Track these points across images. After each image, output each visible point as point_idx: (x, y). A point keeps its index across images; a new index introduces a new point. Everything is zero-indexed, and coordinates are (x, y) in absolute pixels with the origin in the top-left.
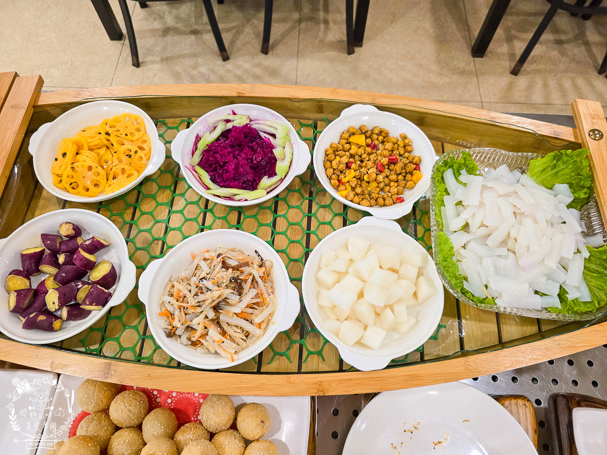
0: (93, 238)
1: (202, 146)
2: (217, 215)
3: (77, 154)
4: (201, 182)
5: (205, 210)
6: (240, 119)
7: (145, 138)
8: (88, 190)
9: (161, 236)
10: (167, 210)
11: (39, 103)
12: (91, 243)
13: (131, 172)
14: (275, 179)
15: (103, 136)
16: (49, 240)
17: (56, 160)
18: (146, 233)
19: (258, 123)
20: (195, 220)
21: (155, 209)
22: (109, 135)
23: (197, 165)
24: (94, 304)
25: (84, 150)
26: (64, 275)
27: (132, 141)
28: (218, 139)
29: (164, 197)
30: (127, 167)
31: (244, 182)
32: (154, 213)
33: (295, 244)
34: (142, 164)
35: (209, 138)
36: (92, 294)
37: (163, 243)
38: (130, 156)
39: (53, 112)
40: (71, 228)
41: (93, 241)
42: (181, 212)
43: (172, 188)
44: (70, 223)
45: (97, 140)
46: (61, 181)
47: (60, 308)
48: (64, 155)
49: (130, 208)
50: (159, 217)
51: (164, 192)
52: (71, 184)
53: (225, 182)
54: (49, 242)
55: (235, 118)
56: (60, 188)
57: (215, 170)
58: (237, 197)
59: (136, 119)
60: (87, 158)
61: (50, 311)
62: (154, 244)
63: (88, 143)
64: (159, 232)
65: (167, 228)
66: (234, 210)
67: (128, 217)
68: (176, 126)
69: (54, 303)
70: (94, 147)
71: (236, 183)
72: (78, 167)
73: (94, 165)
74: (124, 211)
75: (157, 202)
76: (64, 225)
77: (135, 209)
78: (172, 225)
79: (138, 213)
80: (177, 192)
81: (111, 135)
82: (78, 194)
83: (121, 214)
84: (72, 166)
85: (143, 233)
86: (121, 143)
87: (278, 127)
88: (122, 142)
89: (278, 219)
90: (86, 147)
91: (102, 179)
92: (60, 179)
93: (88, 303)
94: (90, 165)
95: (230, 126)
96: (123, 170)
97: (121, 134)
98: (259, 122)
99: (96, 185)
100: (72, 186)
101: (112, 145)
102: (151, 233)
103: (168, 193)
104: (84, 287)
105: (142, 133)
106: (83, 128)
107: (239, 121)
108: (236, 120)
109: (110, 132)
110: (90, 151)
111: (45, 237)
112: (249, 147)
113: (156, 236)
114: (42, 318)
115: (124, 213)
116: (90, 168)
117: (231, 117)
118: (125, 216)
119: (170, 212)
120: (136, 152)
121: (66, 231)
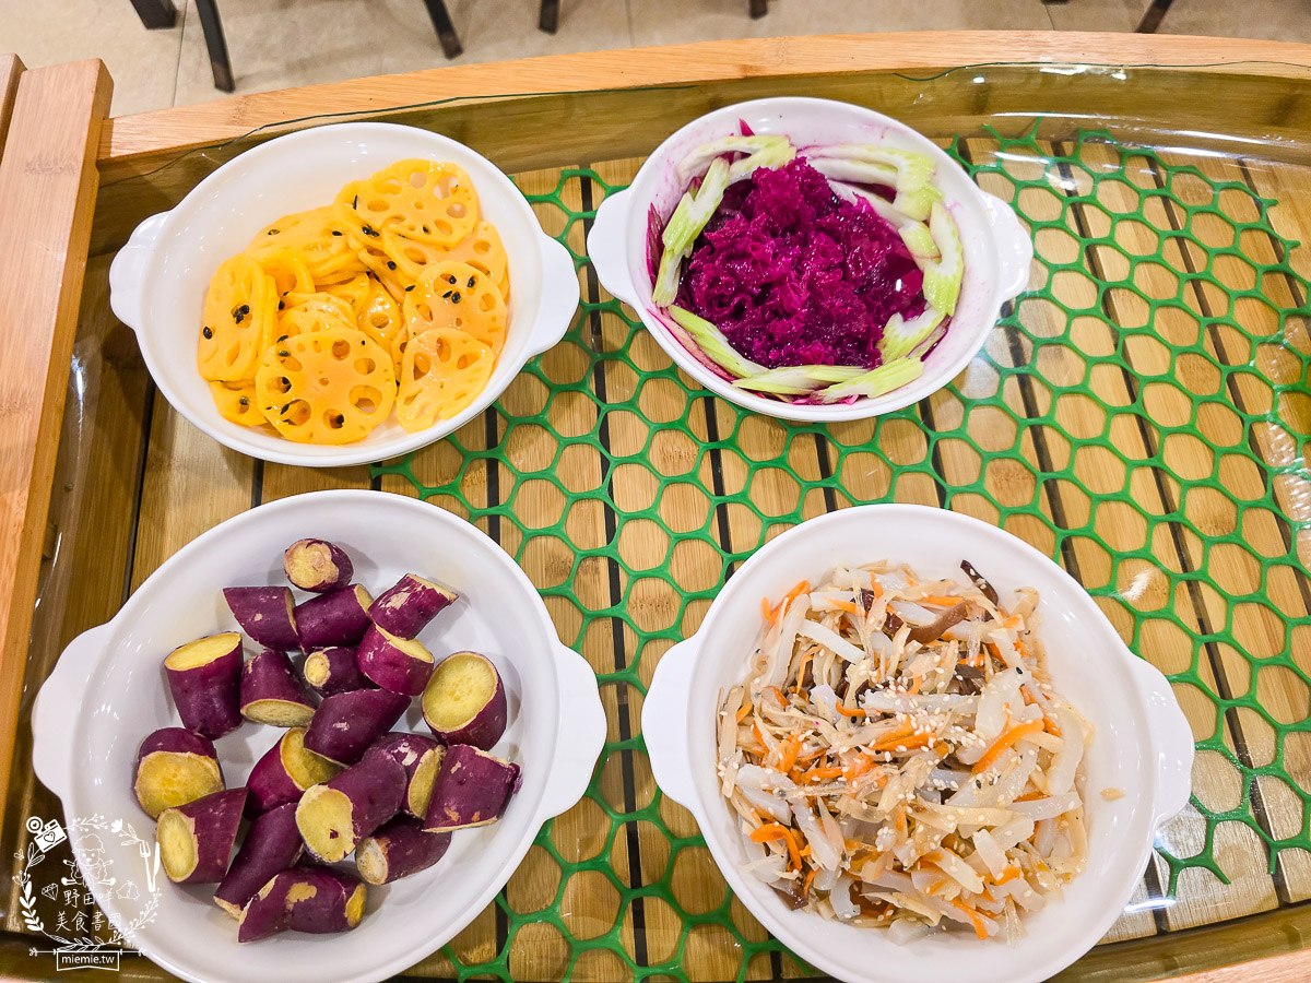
0: (406, 582)
1: (678, 239)
2: (756, 457)
3: (282, 306)
4: (700, 357)
5: (714, 445)
6: (769, 146)
7: (482, 236)
8: (338, 421)
9: (600, 546)
10: (598, 459)
11: (115, 153)
12: (409, 601)
13: (465, 350)
14: (926, 323)
15: (357, 240)
16: (259, 608)
17: (208, 334)
18: (551, 540)
19: (823, 157)
20: (690, 479)
21: (556, 459)
22: (376, 234)
23: (674, 303)
24: (476, 815)
25: (304, 291)
26: (343, 726)
27: (446, 249)
28: (717, 216)
29: (577, 418)
30: (450, 333)
31: (838, 342)
32: (558, 473)
33: (1021, 518)
34: (494, 319)
35: (694, 214)
36: (461, 783)
37: (614, 567)
38: (456, 298)
39: (162, 179)
40: (328, 557)
41: (415, 595)
42: (640, 459)
43: (592, 386)
44: (320, 542)
45: (334, 257)
46: (244, 403)
47: (359, 846)
48: (242, 313)
49: (476, 463)
50: (577, 483)
51: (570, 403)
52: (285, 408)
53: (781, 346)
54: (259, 617)
55: (755, 146)
56: (245, 426)
57: (738, 314)
58: (832, 393)
59: (444, 178)
60: (321, 316)
61: (321, 861)
62: (586, 573)
63: (310, 266)
64: (590, 532)
65: (610, 514)
66: (803, 434)
67: (478, 496)
68: (549, 192)
69: (334, 835)
70: (331, 280)
71: (817, 346)
72: (301, 348)
73: (352, 335)
74: (460, 477)
75: (557, 437)
76: (301, 551)
77: (493, 466)
78: (624, 504)
79: (505, 481)
80: (610, 399)
81: (385, 234)
82: (310, 438)
83: (452, 487)
84: (281, 347)
85: (539, 540)
86: (418, 257)
87: (896, 159)
88: (419, 252)
89: (945, 447)
90: (306, 282)
91: (382, 381)
92: (237, 396)
93: (454, 816)
94: (339, 338)
95: (742, 170)
96: (442, 345)
97: (412, 229)
98: (824, 151)
99: (362, 403)
100: (287, 415)
101: (392, 265)
102: (564, 539)
103: (584, 403)
104: (422, 760)
105: (470, 218)
106: (269, 223)
107: (770, 154)
108: (756, 151)
109: (376, 226)
110: (323, 295)
111: (240, 599)
112: (820, 229)
113: (586, 547)
114: (301, 892)
115: (463, 484)
116: (340, 349)
117: (742, 144)
118: (468, 492)
119: (605, 464)
120: (472, 283)
121: (310, 570)
